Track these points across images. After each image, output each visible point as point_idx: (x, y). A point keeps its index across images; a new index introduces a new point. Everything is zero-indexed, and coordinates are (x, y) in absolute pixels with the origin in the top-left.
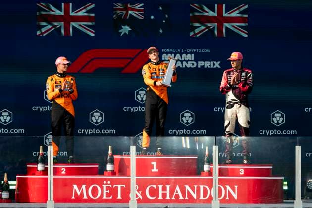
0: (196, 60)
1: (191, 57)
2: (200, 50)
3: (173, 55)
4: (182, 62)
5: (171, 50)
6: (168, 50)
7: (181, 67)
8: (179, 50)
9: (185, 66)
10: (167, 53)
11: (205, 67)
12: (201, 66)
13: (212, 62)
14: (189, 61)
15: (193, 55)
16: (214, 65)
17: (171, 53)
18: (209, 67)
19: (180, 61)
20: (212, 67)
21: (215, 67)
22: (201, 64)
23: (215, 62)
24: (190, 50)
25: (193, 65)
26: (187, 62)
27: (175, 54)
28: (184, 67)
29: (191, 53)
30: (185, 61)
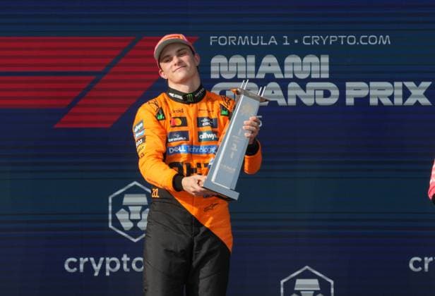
0: (339, 76)
1: (319, 65)
2: (351, 40)
3: (251, 59)
4: (284, 84)
5: (244, 41)
6: (231, 40)
7: (282, 102)
8: (273, 41)
9: (298, 98)
10: (229, 52)
11: (373, 101)
12: (356, 99)
13: (398, 84)
14: (310, 79)
15: (325, 59)
16: (406, 94)
17: (244, 51)
18: (386, 102)
19: (278, 81)
20: (398, 101)
21: (410, 101)
22: (355, 90)
23: (410, 85)
24: (315, 39)
25: (327, 94)
26: (303, 84)
27: (260, 54)
28: (292, 102)
29: (317, 51)
30: (295, 79)
